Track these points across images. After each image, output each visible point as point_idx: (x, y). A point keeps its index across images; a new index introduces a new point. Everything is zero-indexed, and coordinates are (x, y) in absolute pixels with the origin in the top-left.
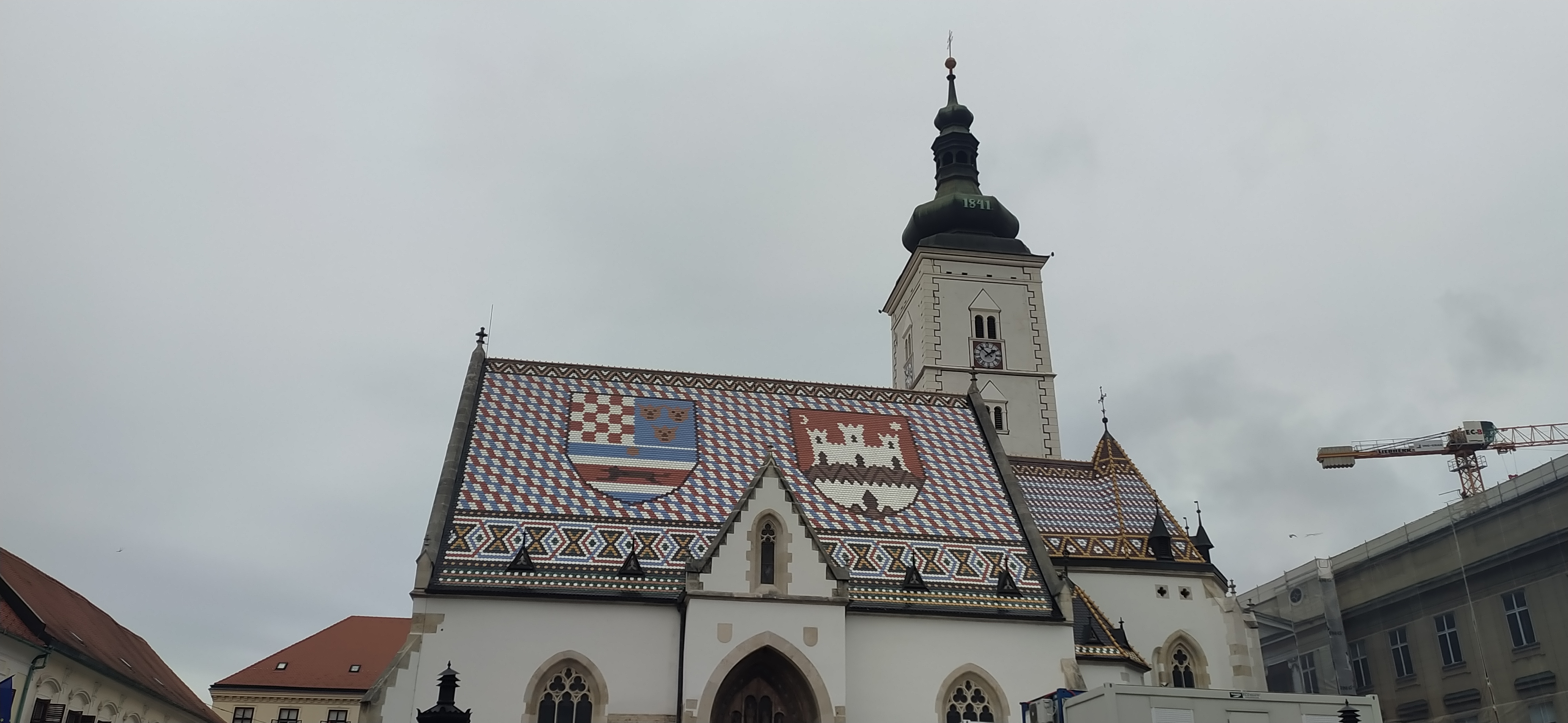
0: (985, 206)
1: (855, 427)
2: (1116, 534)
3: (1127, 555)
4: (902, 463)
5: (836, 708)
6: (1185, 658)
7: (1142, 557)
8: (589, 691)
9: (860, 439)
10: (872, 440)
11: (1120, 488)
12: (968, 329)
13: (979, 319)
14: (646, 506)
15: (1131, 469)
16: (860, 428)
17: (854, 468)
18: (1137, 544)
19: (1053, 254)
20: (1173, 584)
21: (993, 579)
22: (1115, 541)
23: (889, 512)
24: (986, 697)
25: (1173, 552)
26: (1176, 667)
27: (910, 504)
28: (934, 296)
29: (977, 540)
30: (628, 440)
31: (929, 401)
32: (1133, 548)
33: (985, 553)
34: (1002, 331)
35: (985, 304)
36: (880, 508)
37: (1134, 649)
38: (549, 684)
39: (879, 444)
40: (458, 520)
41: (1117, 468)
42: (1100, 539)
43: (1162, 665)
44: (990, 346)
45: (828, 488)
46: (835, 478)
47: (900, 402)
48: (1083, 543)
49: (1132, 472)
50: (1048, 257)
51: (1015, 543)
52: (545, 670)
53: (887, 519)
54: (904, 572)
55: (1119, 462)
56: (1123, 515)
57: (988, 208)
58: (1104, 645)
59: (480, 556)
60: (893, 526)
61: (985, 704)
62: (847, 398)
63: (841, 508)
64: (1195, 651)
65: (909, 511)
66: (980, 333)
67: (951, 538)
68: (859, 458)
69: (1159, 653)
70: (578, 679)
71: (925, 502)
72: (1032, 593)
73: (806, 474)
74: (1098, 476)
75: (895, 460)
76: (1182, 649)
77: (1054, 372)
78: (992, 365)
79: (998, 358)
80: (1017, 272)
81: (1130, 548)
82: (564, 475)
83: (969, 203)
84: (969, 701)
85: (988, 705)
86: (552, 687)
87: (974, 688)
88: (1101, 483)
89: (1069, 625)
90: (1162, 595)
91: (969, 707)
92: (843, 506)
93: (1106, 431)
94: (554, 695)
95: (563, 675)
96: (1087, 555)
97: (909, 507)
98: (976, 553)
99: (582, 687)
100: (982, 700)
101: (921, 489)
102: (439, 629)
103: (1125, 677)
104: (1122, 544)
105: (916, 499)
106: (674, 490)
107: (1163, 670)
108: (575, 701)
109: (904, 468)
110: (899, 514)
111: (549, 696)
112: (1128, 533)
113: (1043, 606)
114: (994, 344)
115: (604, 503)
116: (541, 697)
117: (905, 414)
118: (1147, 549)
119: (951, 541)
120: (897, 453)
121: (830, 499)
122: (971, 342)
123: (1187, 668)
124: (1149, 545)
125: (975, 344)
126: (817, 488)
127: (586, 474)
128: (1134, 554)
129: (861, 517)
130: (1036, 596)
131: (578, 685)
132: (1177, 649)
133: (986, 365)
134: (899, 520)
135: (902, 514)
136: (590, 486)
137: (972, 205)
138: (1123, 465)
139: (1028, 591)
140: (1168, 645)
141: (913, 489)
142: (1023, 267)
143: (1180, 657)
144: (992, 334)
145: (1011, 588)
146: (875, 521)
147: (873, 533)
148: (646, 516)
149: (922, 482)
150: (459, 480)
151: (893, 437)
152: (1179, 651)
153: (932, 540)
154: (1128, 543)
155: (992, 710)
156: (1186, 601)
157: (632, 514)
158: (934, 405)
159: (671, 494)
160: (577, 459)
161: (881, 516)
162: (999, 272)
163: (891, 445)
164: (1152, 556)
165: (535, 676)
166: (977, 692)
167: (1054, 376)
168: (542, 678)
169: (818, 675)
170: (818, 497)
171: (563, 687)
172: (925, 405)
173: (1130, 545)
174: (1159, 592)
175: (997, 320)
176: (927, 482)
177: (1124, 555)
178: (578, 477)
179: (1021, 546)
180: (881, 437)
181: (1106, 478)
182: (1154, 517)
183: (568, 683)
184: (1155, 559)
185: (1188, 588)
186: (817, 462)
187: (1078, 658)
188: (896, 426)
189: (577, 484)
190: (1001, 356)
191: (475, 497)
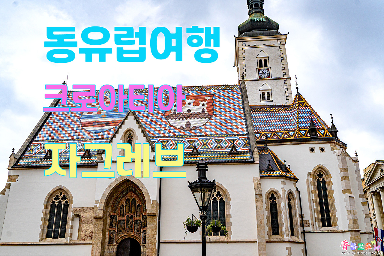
0: (263, 20)
1: (191, 100)
2: (295, 130)
3: (298, 137)
4: (206, 110)
5: (153, 201)
6: (323, 175)
7: (304, 137)
8: (68, 200)
9: (192, 104)
10: (196, 104)
11: (299, 112)
12: (256, 65)
13: (260, 61)
14: (101, 134)
15: (305, 105)
16: (193, 100)
17: (186, 114)
18: (303, 132)
19: (288, 33)
20: (317, 147)
21: (229, 149)
22: (294, 132)
23: (195, 128)
24: (222, 194)
25: (318, 135)
26: (318, 179)
27: (204, 124)
28: (243, 55)
29: (227, 135)
30: (104, 113)
31: (224, 88)
32: (301, 134)
33: (228, 140)
34: (270, 64)
35: (263, 55)
36: (191, 127)
37: (292, 172)
38: (54, 198)
39: (199, 104)
40: (34, 143)
41: (300, 105)
42: (288, 132)
43: (311, 179)
44: (265, 70)
45: (172, 122)
46: (177, 118)
47: (212, 90)
48: (280, 134)
49: (306, 106)
50: (287, 34)
51: (243, 135)
52: (51, 193)
53: (193, 131)
54: (192, 148)
55: (301, 103)
56: (299, 122)
57: (264, 20)
58: (275, 171)
59: (36, 155)
60: (194, 133)
61: (221, 197)
62: (192, 91)
63: (176, 128)
64: (327, 173)
65: (203, 127)
66: (261, 66)
67: (217, 135)
68: (189, 110)
69: (311, 174)
70: (64, 196)
71: (210, 123)
72: (244, 153)
73: (166, 118)
74: (292, 109)
75: (203, 110)
76: (321, 172)
77: (290, 77)
78: (265, 77)
79: (268, 74)
80: (276, 42)
81: (300, 134)
82: (76, 126)
83: (256, 20)
84: (215, 196)
85: (223, 197)
86: (55, 199)
87: (217, 191)
88: (293, 112)
89: (257, 164)
90: (312, 151)
91: (215, 199)
92: (177, 128)
93: (298, 92)
94: (55, 202)
95: (59, 195)
96: (281, 138)
97: (203, 126)
98: (225, 140)
99: (66, 199)
100: (220, 195)
101: (210, 119)
102: (16, 181)
103: (284, 183)
104: (296, 133)
105: (207, 122)
106: (114, 127)
107: (312, 181)
108: (63, 204)
109: (206, 112)
110: (198, 128)
111: (54, 202)
112: (300, 129)
113: (248, 157)
114: (266, 69)
115: (86, 134)
116: (51, 203)
117: (212, 93)
118: (307, 134)
119: (216, 136)
120: (205, 108)
121: (173, 125)
122: (258, 69)
123: (323, 179)
124: (309, 132)
125: (259, 70)
126: (169, 122)
127: (84, 125)
128: (301, 136)
129: (182, 131)
130: (246, 154)
131: (64, 198)
132: (319, 172)
133: (263, 77)
134: (198, 131)
135: (199, 128)
136: (84, 129)
137: (258, 20)
138: (302, 104)
139: (243, 152)
140: (314, 171)
141: (207, 119)
142: (278, 40)
143: (320, 175)
144: (266, 66)
145: (235, 151)
146: (187, 132)
147: (185, 136)
148: (100, 137)
149: (211, 116)
150: (39, 130)
151: (205, 102)
152: (320, 173)
153: (209, 136)
154: (299, 132)
155: (224, 199)
156: (323, 153)
157: (95, 137)
158: (225, 89)
159: (112, 129)
160: (82, 120)
161: (191, 129)
162: (267, 43)
163: (203, 105)
164: (309, 137)
165: (48, 195)
166: (218, 192)
167: (290, 78)
168: (51, 196)
169: (146, 189)
170: (168, 125)
171: (59, 199)
172: (222, 90)
173: (300, 133)
174: (311, 150)
175: (268, 60)
176: (214, 116)
177: (297, 137)
178: (81, 126)
179: (245, 136)
180: (200, 102)
181: (295, 109)
182: (310, 122)
183: (60, 197)
184: (310, 137)
185: (324, 148)
186: (172, 113)
187: (262, 177)
188: (207, 98)
189: (80, 128)
190: (269, 73)
191: (43, 136)
